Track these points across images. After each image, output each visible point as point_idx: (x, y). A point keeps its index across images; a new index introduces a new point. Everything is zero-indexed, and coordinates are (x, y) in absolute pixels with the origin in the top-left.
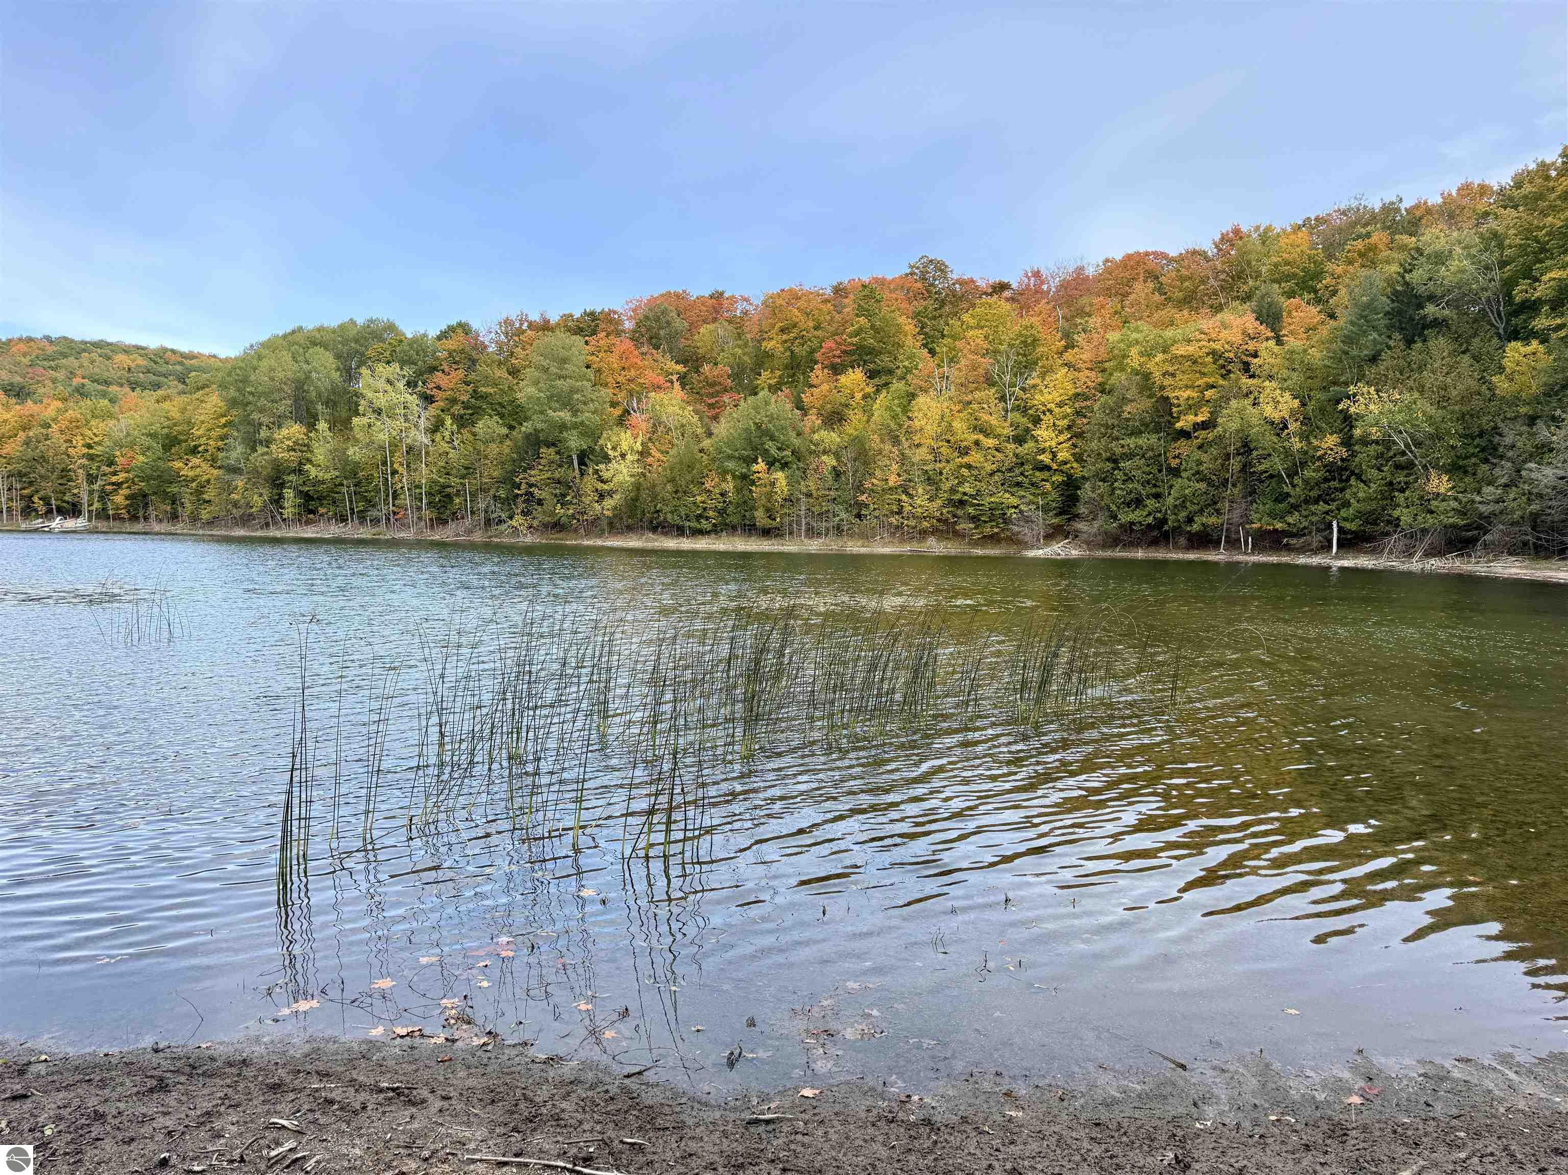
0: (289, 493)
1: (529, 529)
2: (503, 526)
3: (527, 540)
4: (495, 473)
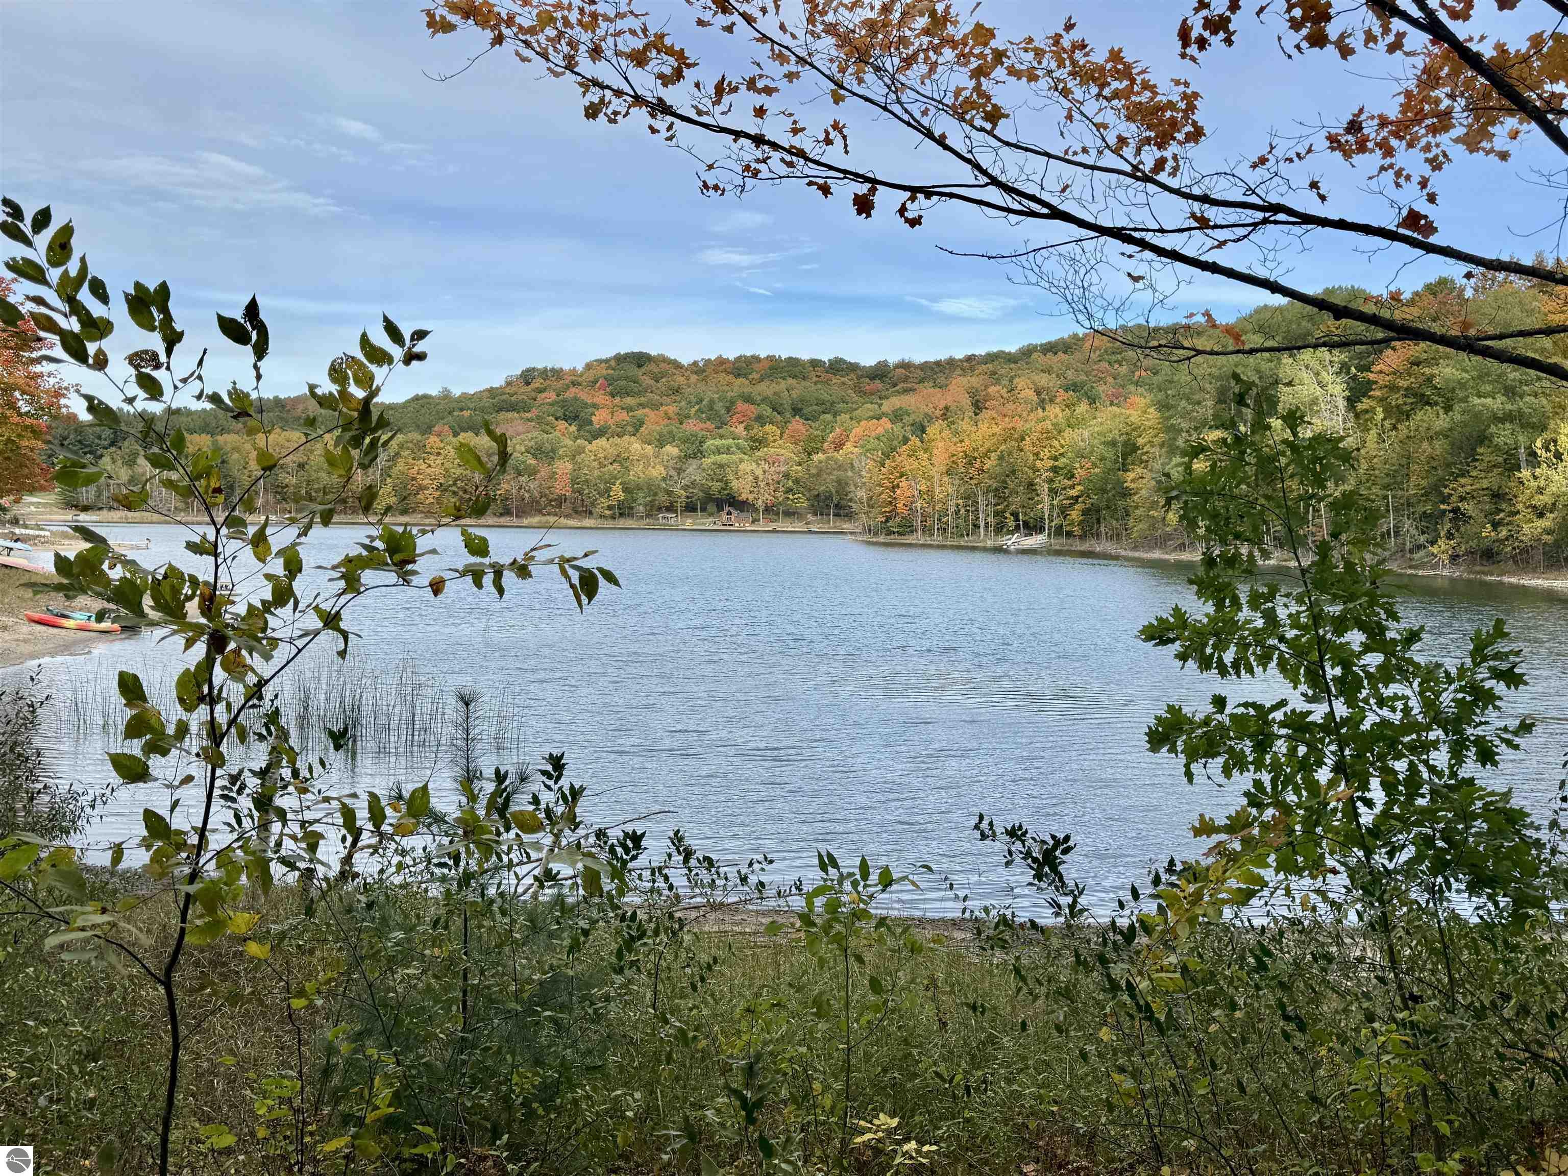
1: (1454, 558)
2: (1422, 553)
3: (1445, 573)
4: (1424, 483)
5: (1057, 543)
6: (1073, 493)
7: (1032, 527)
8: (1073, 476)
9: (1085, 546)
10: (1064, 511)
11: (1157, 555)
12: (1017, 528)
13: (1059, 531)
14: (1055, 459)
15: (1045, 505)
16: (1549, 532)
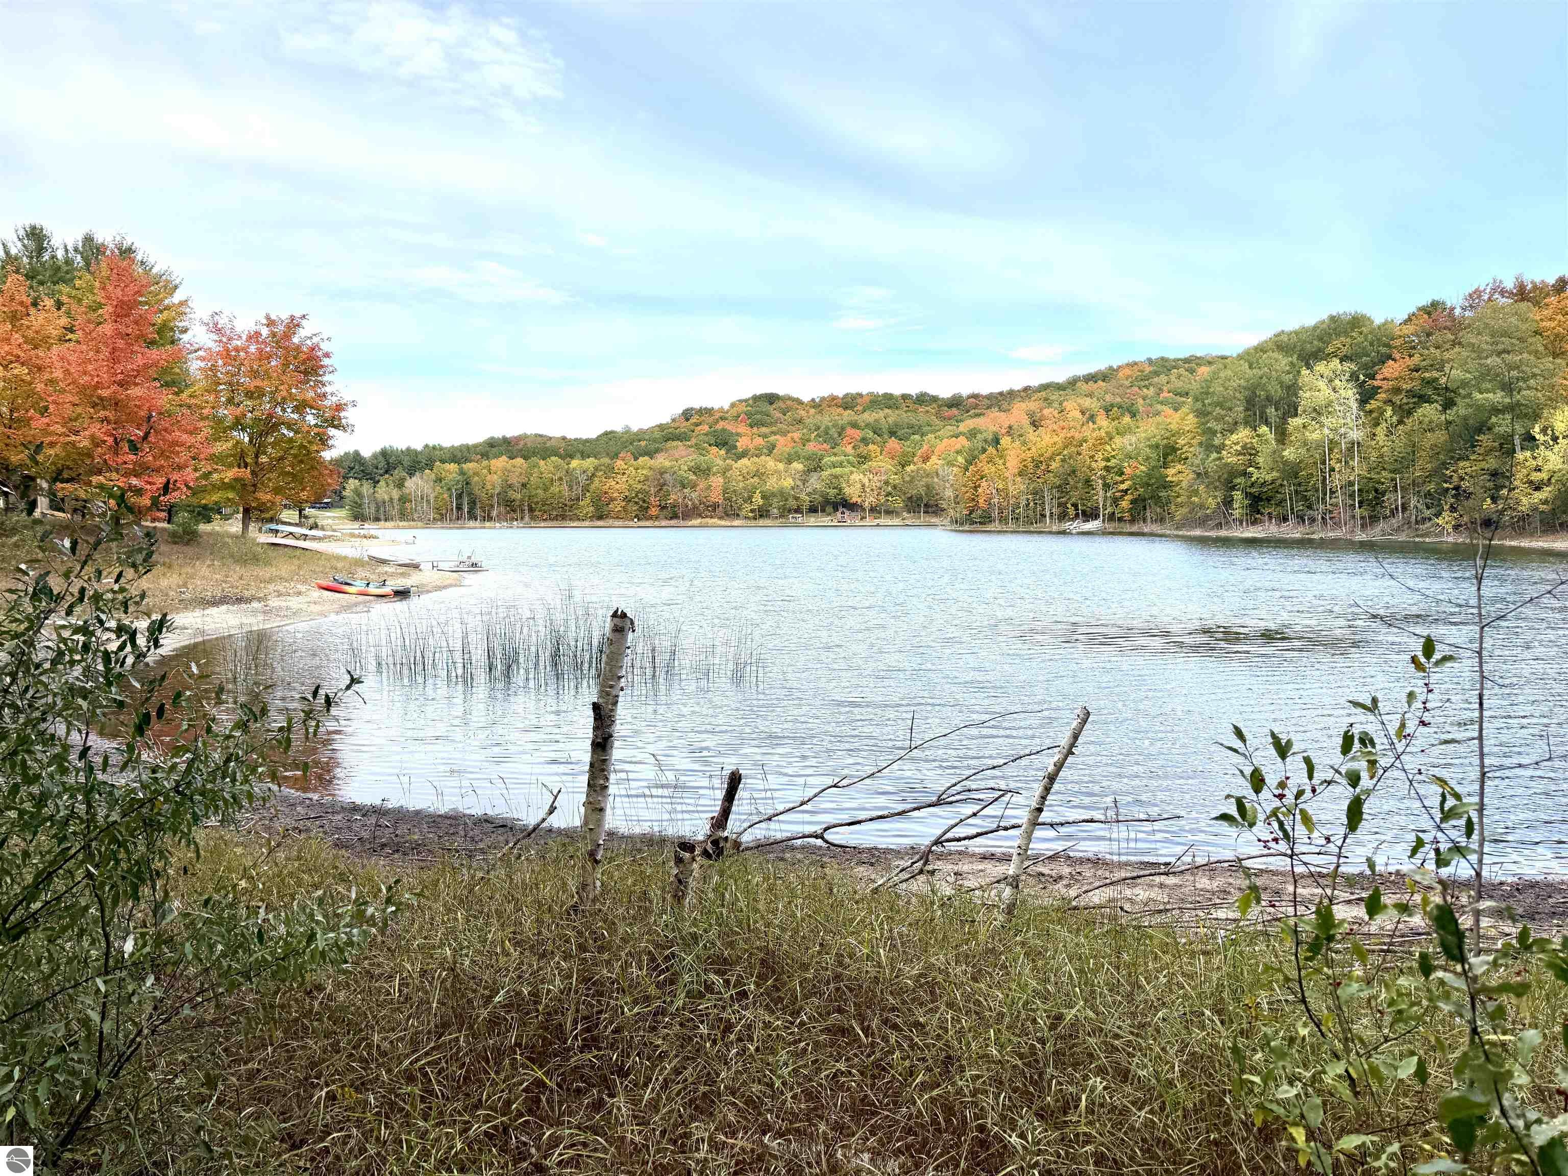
0: (1238, 495)
1: (1456, 527)
2: (1428, 524)
3: (1450, 539)
4: (1429, 466)
5: (1110, 527)
6: (1123, 487)
7: (1090, 515)
8: (1122, 473)
9: (1135, 529)
10: (1115, 501)
11: (1198, 532)
12: (1077, 516)
13: (1112, 517)
14: (1108, 460)
15: (1100, 496)
16: (1545, 502)
